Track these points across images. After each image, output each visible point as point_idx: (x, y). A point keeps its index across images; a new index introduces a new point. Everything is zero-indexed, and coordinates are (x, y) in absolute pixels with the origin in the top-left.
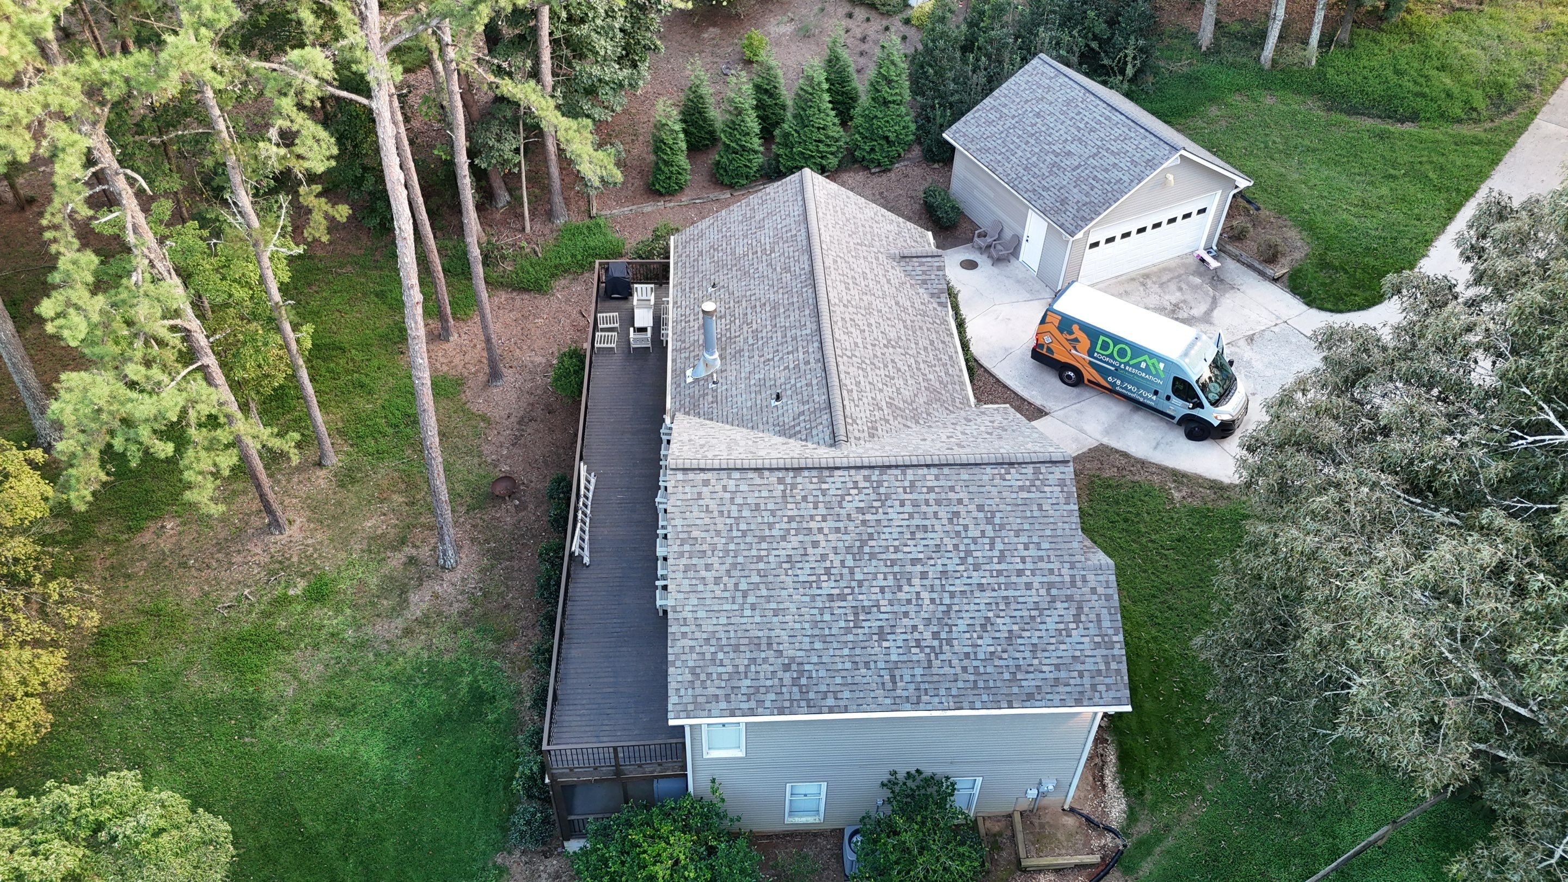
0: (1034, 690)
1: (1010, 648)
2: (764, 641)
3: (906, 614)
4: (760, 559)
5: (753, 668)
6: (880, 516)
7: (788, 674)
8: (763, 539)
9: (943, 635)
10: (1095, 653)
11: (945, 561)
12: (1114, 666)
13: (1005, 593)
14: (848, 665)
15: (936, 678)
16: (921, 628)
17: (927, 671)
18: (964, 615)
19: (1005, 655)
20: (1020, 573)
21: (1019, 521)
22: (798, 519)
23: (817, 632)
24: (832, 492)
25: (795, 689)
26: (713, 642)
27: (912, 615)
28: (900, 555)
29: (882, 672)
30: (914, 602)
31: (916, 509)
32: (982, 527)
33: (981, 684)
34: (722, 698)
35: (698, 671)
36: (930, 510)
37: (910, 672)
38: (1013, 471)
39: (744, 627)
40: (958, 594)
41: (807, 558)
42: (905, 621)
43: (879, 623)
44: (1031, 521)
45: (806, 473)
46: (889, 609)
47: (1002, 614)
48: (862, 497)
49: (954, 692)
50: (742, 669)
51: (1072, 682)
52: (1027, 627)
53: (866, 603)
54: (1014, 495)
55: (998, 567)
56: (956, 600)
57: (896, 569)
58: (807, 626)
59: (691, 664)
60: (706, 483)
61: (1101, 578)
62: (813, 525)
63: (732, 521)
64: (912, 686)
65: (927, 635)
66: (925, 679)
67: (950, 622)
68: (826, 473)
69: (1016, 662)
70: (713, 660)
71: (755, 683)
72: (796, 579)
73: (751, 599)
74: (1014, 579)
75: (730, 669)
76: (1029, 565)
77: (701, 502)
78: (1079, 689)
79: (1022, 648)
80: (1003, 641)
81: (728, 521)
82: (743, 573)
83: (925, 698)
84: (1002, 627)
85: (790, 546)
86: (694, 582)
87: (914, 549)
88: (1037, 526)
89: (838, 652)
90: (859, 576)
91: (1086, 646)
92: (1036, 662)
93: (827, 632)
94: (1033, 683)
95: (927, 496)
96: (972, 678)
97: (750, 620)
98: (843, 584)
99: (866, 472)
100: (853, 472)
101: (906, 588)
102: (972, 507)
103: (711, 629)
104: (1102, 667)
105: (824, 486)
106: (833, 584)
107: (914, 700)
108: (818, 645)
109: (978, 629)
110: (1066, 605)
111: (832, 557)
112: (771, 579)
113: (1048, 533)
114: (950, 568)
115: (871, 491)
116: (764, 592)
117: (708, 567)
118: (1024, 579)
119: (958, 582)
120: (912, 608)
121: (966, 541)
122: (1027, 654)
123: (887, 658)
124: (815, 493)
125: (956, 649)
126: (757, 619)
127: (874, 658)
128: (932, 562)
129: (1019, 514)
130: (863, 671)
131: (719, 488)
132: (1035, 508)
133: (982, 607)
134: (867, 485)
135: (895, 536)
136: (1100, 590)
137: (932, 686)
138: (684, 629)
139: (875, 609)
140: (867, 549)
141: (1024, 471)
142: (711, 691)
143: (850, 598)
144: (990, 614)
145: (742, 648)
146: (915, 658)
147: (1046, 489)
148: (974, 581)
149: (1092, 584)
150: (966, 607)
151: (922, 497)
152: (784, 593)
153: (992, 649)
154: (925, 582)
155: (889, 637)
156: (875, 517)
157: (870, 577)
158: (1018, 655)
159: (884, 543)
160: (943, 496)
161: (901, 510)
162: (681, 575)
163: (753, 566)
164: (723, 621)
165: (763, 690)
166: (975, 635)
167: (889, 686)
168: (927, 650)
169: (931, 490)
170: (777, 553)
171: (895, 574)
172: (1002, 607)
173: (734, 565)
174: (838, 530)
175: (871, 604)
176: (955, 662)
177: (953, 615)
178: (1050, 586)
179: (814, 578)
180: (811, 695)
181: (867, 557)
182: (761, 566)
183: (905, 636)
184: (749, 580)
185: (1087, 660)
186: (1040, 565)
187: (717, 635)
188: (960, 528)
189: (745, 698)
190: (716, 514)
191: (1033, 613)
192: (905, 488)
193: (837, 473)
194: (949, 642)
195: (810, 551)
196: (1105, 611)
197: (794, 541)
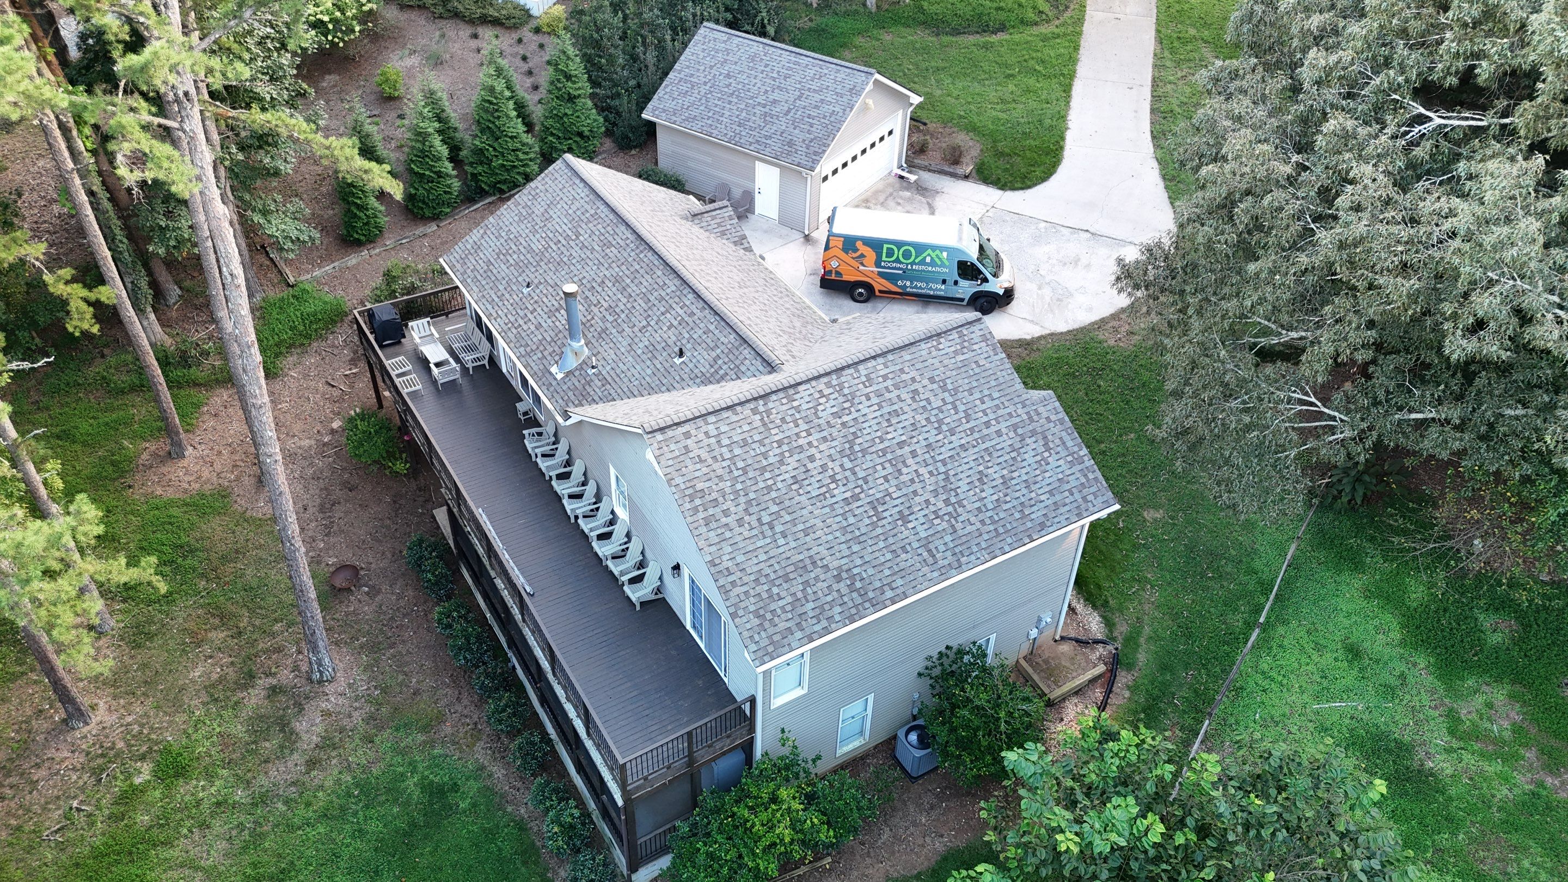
0: (1043, 519)
1: (1009, 491)
2: (808, 562)
3: (915, 493)
4: (769, 489)
5: (809, 590)
6: (855, 415)
7: (842, 584)
8: (763, 469)
9: (953, 500)
10: (1073, 470)
11: (926, 436)
12: (1091, 476)
13: (984, 446)
14: (889, 556)
15: (964, 539)
16: (932, 500)
17: (955, 536)
18: (961, 476)
19: (1008, 499)
20: (987, 424)
21: (966, 381)
22: (786, 441)
23: (849, 536)
24: (805, 407)
25: (855, 595)
26: (763, 580)
27: (920, 491)
28: (886, 444)
29: (919, 551)
30: (917, 480)
31: (882, 399)
32: (941, 396)
33: (1001, 530)
34: (794, 628)
35: (762, 612)
36: (892, 395)
37: (941, 542)
38: (942, 340)
39: (784, 556)
40: (948, 460)
41: (810, 473)
42: (917, 499)
43: (897, 509)
44: (976, 377)
45: (774, 397)
46: (899, 494)
47: (990, 464)
48: (832, 403)
49: (984, 545)
50: (800, 595)
51: (1067, 501)
52: (1013, 468)
53: (878, 496)
54: (953, 361)
55: (969, 426)
56: (949, 466)
57: (889, 456)
58: (838, 534)
59: (752, 608)
60: (687, 435)
61: (1049, 407)
62: (801, 442)
63: (728, 462)
64: (949, 553)
65: (941, 504)
66: (956, 543)
67: (953, 486)
68: (791, 391)
69: (1019, 501)
70: (771, 597)
71: (818, 604)
72: (809, 496)
73: (779, 528)
74: (985, 432)
75: (789, 599)
76: (992, 416)
77: (691, 455)
78: (1075, 505)
79: (1018, 487)
80: (1001, 487)
81: (725, 464)
82: (760, 507)
83: (964, 560)
84: (995, 476)
85: (790, 468)
86: (719, 531)
87: (894, 434)
88: (982, 381)
89: (875, 548)
90: (861, 474)
91: (1064, 467)
92: (1033, 495)
93: (857, 533)
94: (1040, 514)
95: (885, 384)
96: (991, 527)
97: (787, 548)
98: (851, 485)
99: (825, 380)
100: (814, 383)
101: (905, 470)
102: (925, 382)
103: (755, 569)
104: (1083, 480)
105: (795, 404)
106: (843, 489)
107: (955, 564)
108: (856, 548)
109: (977, 484)
110: (1033, 439)
111: (830, 464)
112: (787, 503)
113: (993, 383)
114: (931, 440)
115: (836, 395)
116: (788, 518)
117: (726, 513)
118: (993, 429)
119: (943, 449)
120: (917, 486)
121: (934, 412)
122: (1024, 491)
123: (917, 537)
124: (790, 412)
125: (969, 507)
126: (793, 544)
127: (906, 541)
128: (915, 440)
129: (964, 375)
130: (904, 556)
131: (701, 436)
132: (974, 366)
133: (972, 464)
134: (831, 390)
135: (875, 428)
136: (1053, 418)
137: (965, 547)
138: (731, 579)
139: (888, 498)
140: (857, 448)
141: (951, 338)
142: (782, 626)
143: (862, 496)
144: (981, 468)
145: (791, 576)
146: (940, 528)
147: (975, 347)
148: (956, 444)
149: (1045, 415)
150: (960, 469)
151: (881, 386)
152: (805, 512)
153: (995, 497)
154: (918, 459)
155: (911, 518)
156: (850, 417)
157: (871, 471)
158: (1017, 494)
159: (868, 438)
160: (898, 379)
161: (869, 403)
162: (704, 529)
163: (766, 497)
164: (763, 557)
165: (827, 607)
166: (977, 490)
167: (930, 560)
168: (946, 518)
169: (885, 378)
170: (781, 478)
171: (890, 461)
172: (987, 458)
173: (749, 502)
174: (825, 439)
175: (881, 495)
176: (973, 519)
177: (953, 480)
178: (1015, 427)
179: (824, 489)
180: (871, 595)
181: (860, 455)
182: (774, 494)
183: (923, 513)
184: (769, 512)
185: (1070, 478)
186: (1000, 412)
187: (764, 573)
188: (923, 403)
189: (814, 621)
190: (710, 461)
191: (1014, 454)
192: (863, 383)
193: (801, 388)
194: (960, 503)
195: (810, 466)
196: (1064, 434)
197: (792, 462)
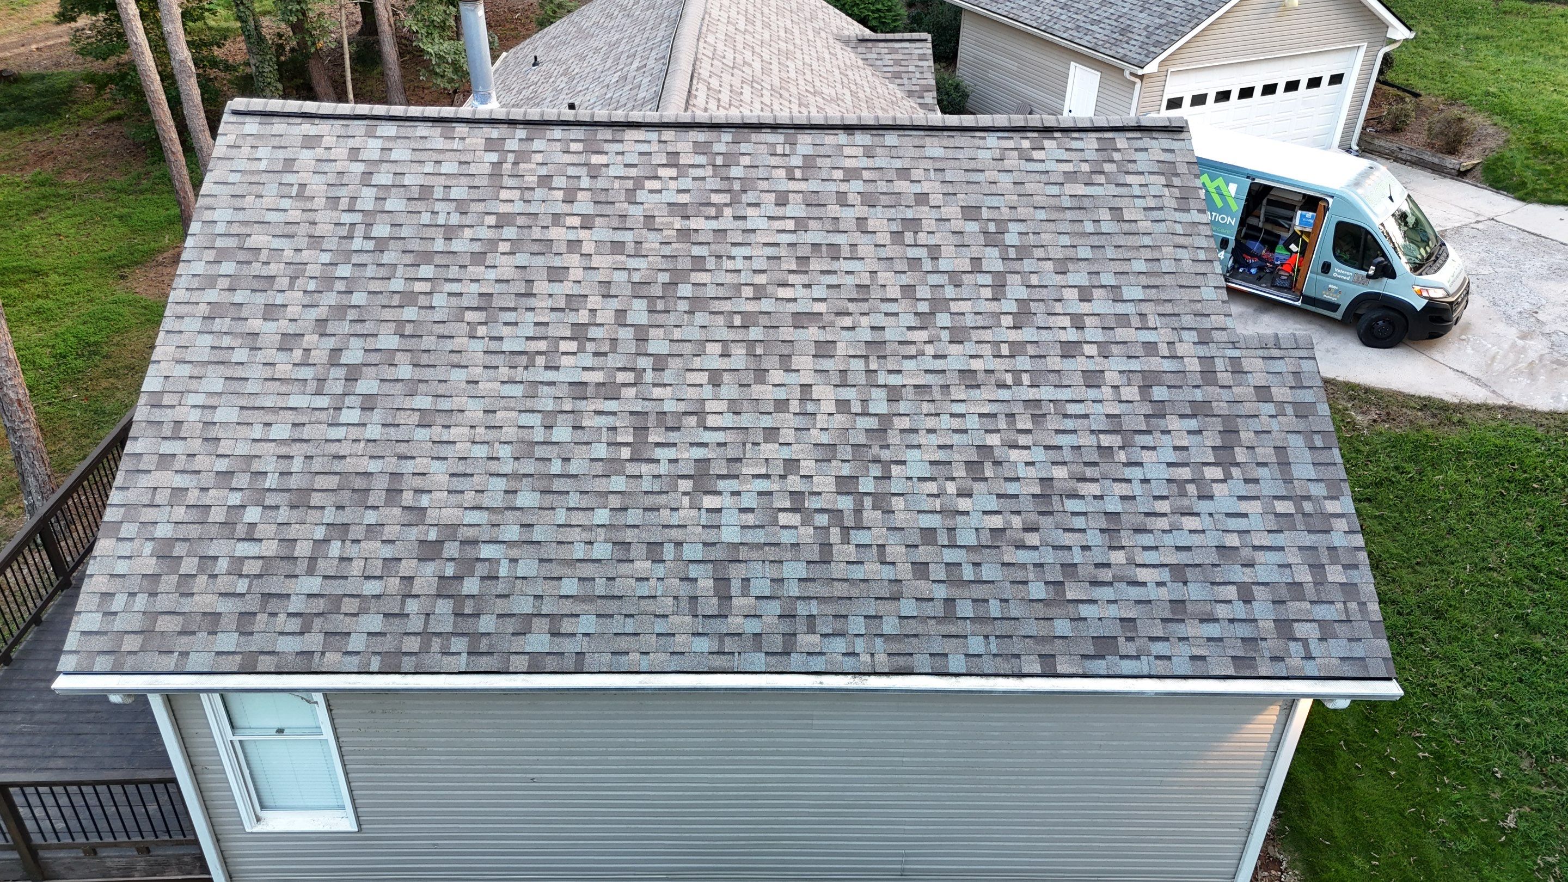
0: (1115, 630)
1: (1046, 522)
2: (382, 483)
3: (771, 434)
4: (409, 298)
5: (335, 549)
6: (726, 223)
7: (430, 569)
8: (426, 257)
9: (866, 485)
10: (1279, 540)
11: (880, 320)
12: (1335, 574)
13: (1032, 394)
14: (602, 550)
15: (840, 590)
16: (807, 466)
17: (817, 572)
18: (922, 438)
19: (1032, 539)
20: (1070, 350)
21: (1065, 240)
22: (520, 221)
23: (528, 466)
24: (612, 171)
25: (444, 607)
26: (242, 480)
27: (787, 435)
28: (766, 305)
29: (693, 571)
30: (794, 406)
31: (815, 212)
32: (974, 252)
33: (965, 609)
34: (229, 622)
35: (179, 550)
36: (848, 214)
37: (771, 571)
38: (1048, 144)
39: (333, 449)
40: (909, 393)
41: (532, 302)
42: (768, 450)
43: (699, 453)
44: (1096, 241)
45: (557, 133)
46: (728, 420)
47: (1023, 440)
48: (686, 183)
49: (890, 625)
50: (303, 549)
51: (1222, 611)
52: (1089, 472)
53: (669, 406)
54: (1055, 190)
55: (1014, 336)
56: (903, 407)
57: (755, 333)
58: (505, 452)
59: (162, 531)
60: (310, 142)
61: (1279, 366)
62: (555, 233)
63: (357, 218)
64: (775, 608)
65: (825, 483)
66: (812, 590)
67: (885, 455)
68: (607, 134)
69: (1064, 557)
70: (228, 524)
71: (336, 588)
72: (494, 346)
73: (367, 385)
74: (1054, 363)
75: (270, 548)
76: (1093, 333)
77: (288, 178)
78: (1244, 631)
79: (1079, 522)
80: (1026, 504)
81: (347, 218)
82: (359, 328)
83: (807, 641)
84: (1022, 471)
85: (492, 275)
86: (226, 341)
87: (800, 292)
88: (1110, 253)
89: (579, 518)
90: (657, 346)
91: (1255, 522)
92: (1118, 557)
93: (556, 467)
94: (1113, 611)
95: (843, 187)
96: (941, 592)
97: (355, 433)
98: (613, 361)
99: (701, 136)
100: (668, 135)
101: (776, 376)
102: (951, 211)
103: (243, 449)
104: (1304, 576)
105: (596, 159)
106: (589, 361)
107: (777, 643)
108: (527, 498)
109: (960, 472)
110: (1193, 424)
111: (594, 301)
112: (428, 342)
113: (1139, 266)
114: (889, 335)
115: (709, 171)
116: (405, 371)
117: (271, 312)
118: (1080, 364)
119: (909, 365)
120: (788, 421)
121: (934, 279)
122: (1094, 538)
123: (711, 536)
124: (571, 171)
125: (900, 519)
126: (374, 431)
127: (675, 534)
128: (847, 321)
129: (1066, 227)
130: (642, 566)
131: (341, 153)
132: (1105, 215)
133: (972, 422)
134: (702, 160)
135: (758, 264)
136: (1280, 393)
137: (830, 609)
138: (167, 447)
139: (693, 420)
140: (685, 290)
141: (1075, 145)
142: (204, 601)
143: (630, 392)
144: (993, 440)
145: (316, 499)
146: (786, 537)
147: (1130, 179)
148: (954, 363)
149: (1260, 379)
150: (931, 423)
151: (832, 187)
152: (459, 375)
153: (997, 522)
154: (826, 364)
155: (722, 485)
156: (714, 224)
157: (687, 349)
158: (1068, 539)
159: (730, 279)
160: (882, 186)
161: (779, 212)
162: (197, 325)
163: (388, 314)
164: (281, 431)
165: (350, 605)
166: (951, 488)
167: (710, 605)
168: (822, 520)
169: (851, 174)
170: (455, 287)
171: (751, 344)
172: (1024, 423)
173: (340, 311)
174: (617, 247)
175: (682, 407)
176: (895, 551)
177: (894, 438)
178: (1148, 380)
179: (542, 346)
180: (487, 623)
181: (683, 306)
182: (410, 313)
183: (763, 485)
184: (371, 343)
185: (1260, 557)
186: (1122, 334)
187: (256, 466)
188: (921, 253)
189: (294, 625)
190: (320, 203)
191: (1106, 440)
192: (790, 170)
193: (631, 134)
194: (881, 501)
195: (541, 287)
196: (1296, 442)
197: (505, 266)
